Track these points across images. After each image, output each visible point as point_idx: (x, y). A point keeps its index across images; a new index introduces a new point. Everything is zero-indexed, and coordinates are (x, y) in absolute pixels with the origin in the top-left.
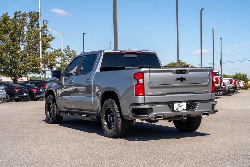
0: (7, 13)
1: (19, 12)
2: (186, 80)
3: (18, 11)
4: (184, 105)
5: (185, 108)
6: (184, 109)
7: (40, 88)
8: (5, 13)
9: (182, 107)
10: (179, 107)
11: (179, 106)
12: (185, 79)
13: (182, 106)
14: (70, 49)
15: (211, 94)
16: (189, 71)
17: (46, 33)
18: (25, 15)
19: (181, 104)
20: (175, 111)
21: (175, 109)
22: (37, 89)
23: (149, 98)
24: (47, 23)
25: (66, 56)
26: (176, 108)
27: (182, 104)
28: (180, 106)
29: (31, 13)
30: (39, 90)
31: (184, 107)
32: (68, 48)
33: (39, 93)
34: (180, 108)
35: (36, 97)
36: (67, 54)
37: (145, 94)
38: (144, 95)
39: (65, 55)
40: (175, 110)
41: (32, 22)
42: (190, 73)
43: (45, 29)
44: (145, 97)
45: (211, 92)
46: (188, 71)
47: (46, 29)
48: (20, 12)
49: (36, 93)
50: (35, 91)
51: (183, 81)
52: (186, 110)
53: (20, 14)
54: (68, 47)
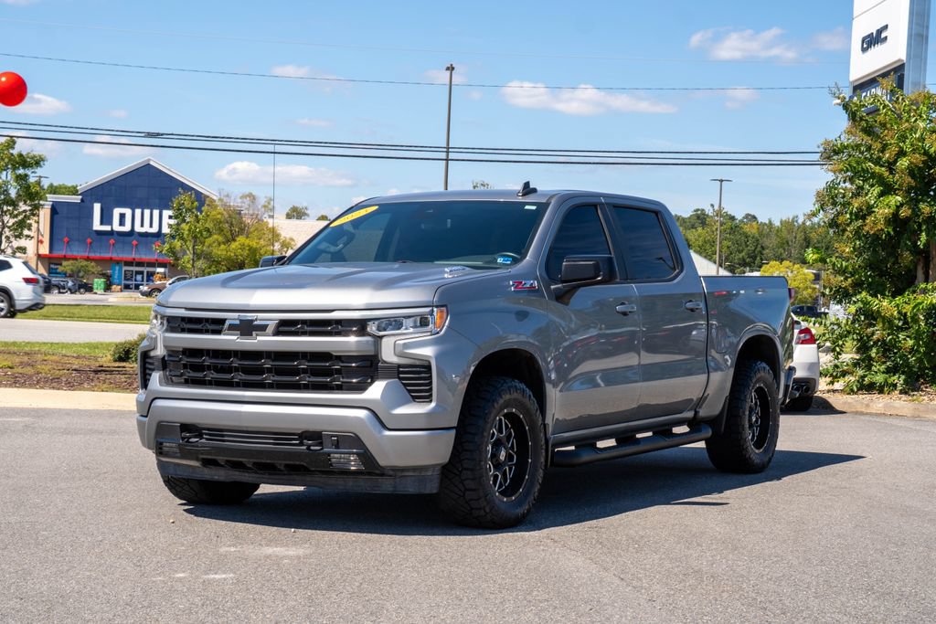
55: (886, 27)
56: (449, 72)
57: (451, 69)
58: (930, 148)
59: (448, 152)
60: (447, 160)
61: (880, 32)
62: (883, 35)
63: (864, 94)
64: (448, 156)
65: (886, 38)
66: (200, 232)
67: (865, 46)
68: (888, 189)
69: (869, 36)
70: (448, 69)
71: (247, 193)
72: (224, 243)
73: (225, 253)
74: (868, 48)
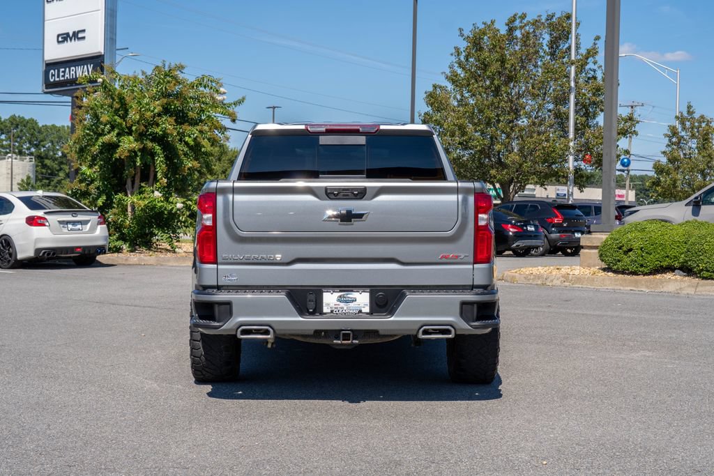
0: (493, 22)
1: (520, 17)
2: (364, 218)
3: (520, 15)
4: (362, 300)
5: (367, 309)
6: (360, 311)
7: (527, 223)
8: (489, 23)
9: (351, 305)
10: (342, 305)
11: (340, 299)
12: (360, 216)
13: (353, 301)
14: (693, 113)
15: (471, 267)
16: (376, 190)
17: (594, 71)
18: (536, 23)
19: (349, 296)
20: (328, 315)
21: (326, 310)
22: (518, 226)
23: (231, 273)
24: (597, 42)
25: (683, 133)
26: (332, 305)
27: (354, 295)
28: (346, 302)
29: (550, 17)
30: (525, 228)
31: (361, 305)
32: (689, 112)
33: (522, 235)
34: (345, 308)
35: (515, 245)
36: (684, 129)
37: (219, 260)
38: (215, 262)
39: (680, 130)
40: (325, 314)
41: (554, 43)
42: (383, 198)
43: (589, 59)
44: (220, 267)
45: (472, 260)
46: (374, 192)
47: (593, 60)
48: (523, 16)
49: (515, 236)
50: (511, 230)
51: (351, 221)
52: (367, 313)
53: (525, 21)
54: (689, 107)
55: (84, 31)
61: (77, 33)
62: (81, 35)
63: (62, 70)
65: (84, 38)
69: (64, 34)
74: (63, 42)
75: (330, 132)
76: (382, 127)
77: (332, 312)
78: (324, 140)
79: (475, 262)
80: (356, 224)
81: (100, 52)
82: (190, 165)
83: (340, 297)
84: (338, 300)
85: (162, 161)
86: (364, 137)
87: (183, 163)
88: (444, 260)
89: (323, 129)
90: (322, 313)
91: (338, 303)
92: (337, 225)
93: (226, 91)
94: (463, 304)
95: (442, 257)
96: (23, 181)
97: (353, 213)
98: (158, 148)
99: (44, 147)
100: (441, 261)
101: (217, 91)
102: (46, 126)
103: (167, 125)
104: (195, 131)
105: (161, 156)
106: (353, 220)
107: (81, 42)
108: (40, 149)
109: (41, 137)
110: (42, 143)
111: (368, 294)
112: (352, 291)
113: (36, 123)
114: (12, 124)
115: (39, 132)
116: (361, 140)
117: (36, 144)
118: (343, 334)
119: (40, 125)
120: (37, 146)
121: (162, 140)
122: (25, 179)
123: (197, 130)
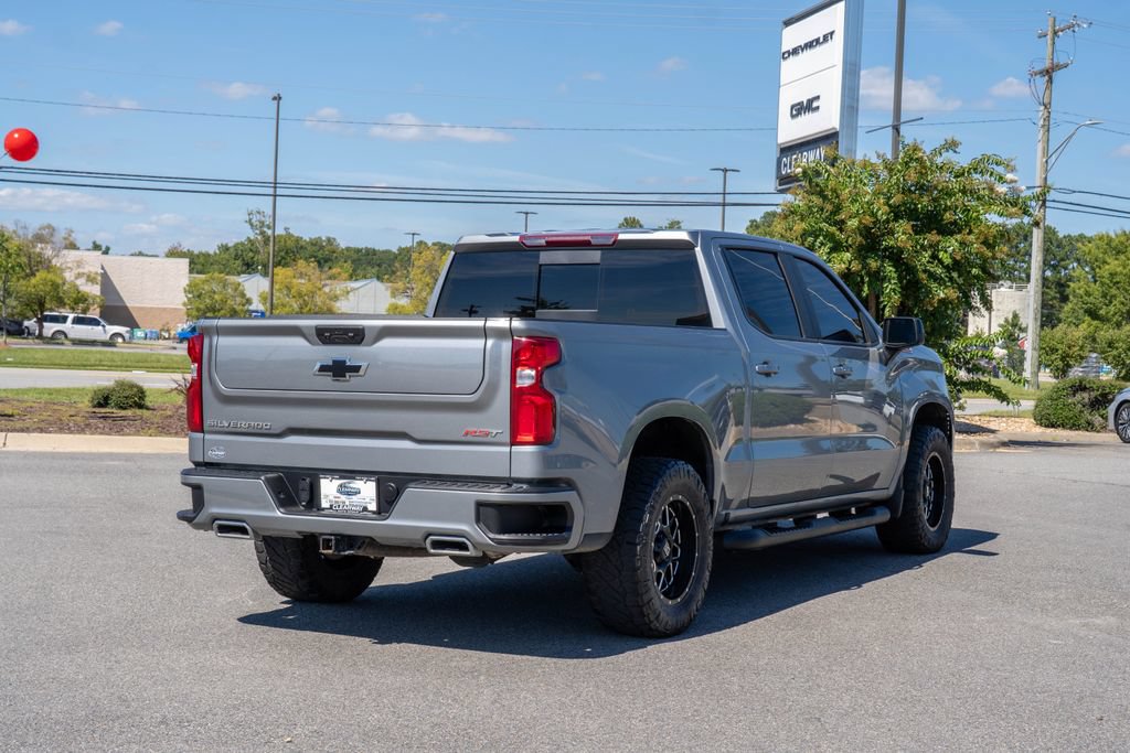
2: (361, 372)
4: (367, 491)
5: (373, 507)
6: (365, 509)
9: (354, 498)
10: (343, 498)
11: (342, 490)
12: (356, 369)
13: (356, 493)
15: (507, 449)
19: (351, 485)
20: (325, 512)
21: (325, 504)
23: (219, 445)
26: (331, 498)
27: (358, 484)
28: (348, 494)
31: (367, 500)
34: (347, 503)
40: (323, 509)
42: (387, 343)
45: (508, 440)
46: (377, 334)
51: (344, 376)
52: (374, 512)
55: (818, 97)
56: (276, 102)
57: (278, 98)
58: (878, 210)
59: (275, 187)
60: (275, 196)
61: (810, 101)
62: (815, 104)
63: (795, 156)
64: (275, 191)
65: (818, 108)
66: (13, 267)
67: (794, 112)
68: (837, 247)
69: (799, 104)
70: (275, 98)
71: (45, 224)
72: (24, 278)
73: (24, 288)
74: (797, 115)
75: (553, 245)
76: (622, 237)
77: (331, 506)
78: (546, 257)
79: (514, 442)
80: (352, 381)
81: (834, 128)
82: (942, 295)
83: (341, 486)
84: (339, 491)
85: (894, 290)
86: (599, 252)
87: (930, 292)
88: (469, 438)
89: (543, 242)
90: (320, 509)
91: (339, 495)
92: (327, 380)
93: (1016, 178)
94: (480, 505)
95: (467, 434)
96: (1006, 320)
97: (348, 364)
98: (890, 269)
99: (1066, 269)
100: (464, 439)
101: (1001, 178)
102: (1069, 236)
103: (902, 234)
104: (952, 244)
105: (893, 282)
106: (347, 375)
107: (816, 114)
108: (1059, 272)
109: (1061, 254)
110: (1063, 263)
111: (374, 484)
112: (354, 479)
113: (1054, 233)
114: (1018, 235)
115: (1058, 246)
116: (594, 256)
117: (1053, 266)
118: (324, 540)
119: (1061, 235)
120: (1054, 268)
121: (895, 256)
122: (1010, 317)
123: (956, 240)
